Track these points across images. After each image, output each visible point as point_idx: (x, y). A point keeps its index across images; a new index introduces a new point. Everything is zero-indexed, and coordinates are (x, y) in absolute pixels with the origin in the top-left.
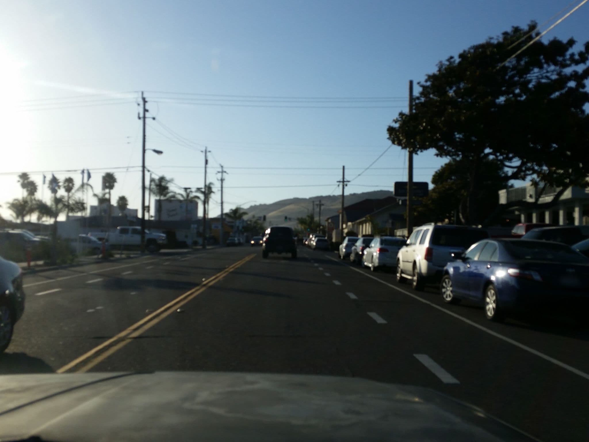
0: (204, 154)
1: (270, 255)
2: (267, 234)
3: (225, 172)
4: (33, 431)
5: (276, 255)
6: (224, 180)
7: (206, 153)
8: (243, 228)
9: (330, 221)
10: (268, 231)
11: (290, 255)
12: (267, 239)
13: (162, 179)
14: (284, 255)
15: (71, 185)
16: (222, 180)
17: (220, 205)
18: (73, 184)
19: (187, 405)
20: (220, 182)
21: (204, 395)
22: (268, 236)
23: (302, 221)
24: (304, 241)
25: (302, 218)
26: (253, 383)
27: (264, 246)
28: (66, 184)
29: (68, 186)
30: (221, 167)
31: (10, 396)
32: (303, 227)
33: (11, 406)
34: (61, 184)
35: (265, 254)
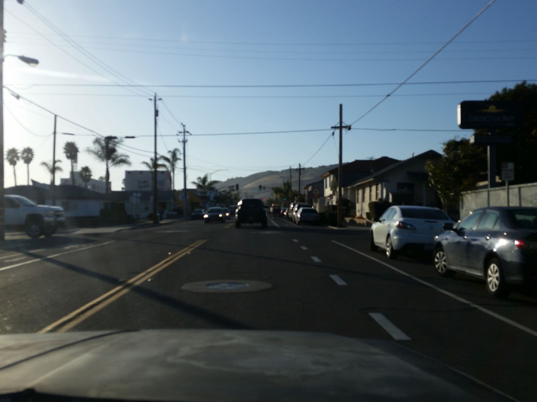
0: (153, 102)
1: (242, 225)
2: (239, 206)
3: (188, 132)
4: (29, 384)
5: (248, 225)
6: (187, 141)
7: (155, 101)
8: (215, 198)
9: (310, 189)
10: (240, 203)
11: (260, 225)
12: (239, 211)
13: (109, 139)
14: (255, 224)
15: (30, 155)
16: (184, 142)
17: (183, 170)
18: (32, 155)
19: (170, 359)
20: (182, 144)
21: (185, 350)
22: (240, 208)
23: (277, 190)
24: (282, 211)
25: (277, 188)
26: (230, 339)
27: (237, 217)
28: (25, 155)
29: (27, 157)
30: (182, 127)
31: (8, 353)
32: (278, 196)
33: (9, 362)
34: (19, 155)
35: (238, 224)
